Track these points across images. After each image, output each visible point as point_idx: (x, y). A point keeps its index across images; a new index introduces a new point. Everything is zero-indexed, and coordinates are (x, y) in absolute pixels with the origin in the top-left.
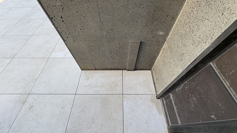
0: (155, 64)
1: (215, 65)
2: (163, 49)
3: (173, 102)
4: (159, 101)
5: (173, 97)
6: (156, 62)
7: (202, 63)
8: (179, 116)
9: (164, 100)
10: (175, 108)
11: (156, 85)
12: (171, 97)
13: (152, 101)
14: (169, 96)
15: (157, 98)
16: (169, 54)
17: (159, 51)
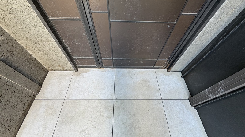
0: (42, 63)
1: (52, 17)
2: (25, 48)
3: (80, 58)
4: (80, 70)
5: (76, 56)
6: (39, 61)
7: (49, 23)
8: (88, 57)
9: (79, 66)
10: (84, 58)
11: (65, 69)
12: (76, 58)
13: (78, 75)
14: (76, 59)
15: (77, 70)
16: (34, 44)
17: (27, 52)
